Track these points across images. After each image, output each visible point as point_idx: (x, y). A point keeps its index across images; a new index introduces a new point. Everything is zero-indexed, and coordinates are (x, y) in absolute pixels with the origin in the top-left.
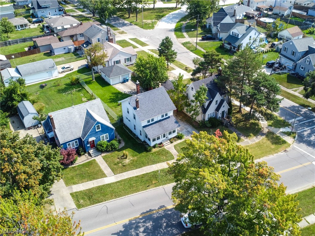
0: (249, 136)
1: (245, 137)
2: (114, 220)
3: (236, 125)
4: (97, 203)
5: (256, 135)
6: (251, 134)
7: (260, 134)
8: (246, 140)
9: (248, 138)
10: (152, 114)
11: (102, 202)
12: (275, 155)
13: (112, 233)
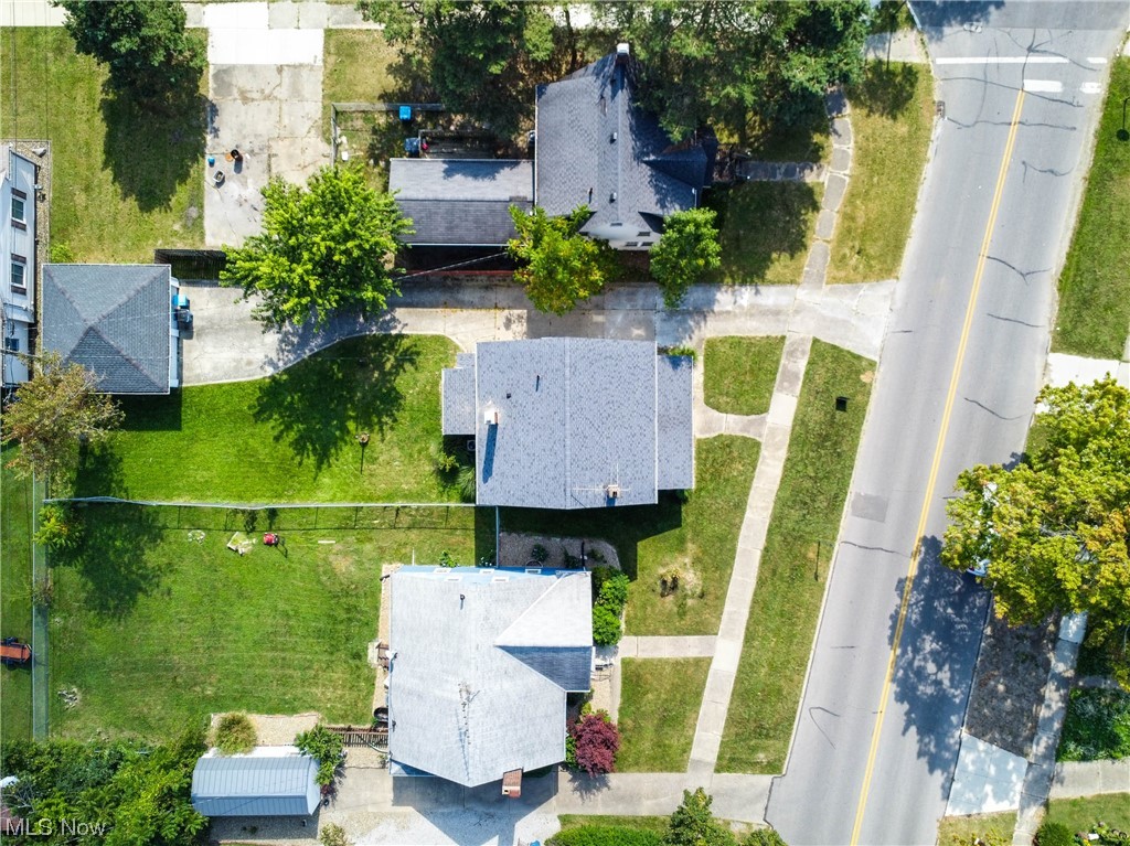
0: (818, 150)
1: (812, 169)
2: (867, 710)
3: (750, 145)
4: (791, 725)
5: (827, 126)
6: (817, 138)
7: (830, 112)
8: (825, 178)
9: (822, 162)
10: (645, 448)
11: (795, 712)
12: (930, 154)
13: (900, 732)
